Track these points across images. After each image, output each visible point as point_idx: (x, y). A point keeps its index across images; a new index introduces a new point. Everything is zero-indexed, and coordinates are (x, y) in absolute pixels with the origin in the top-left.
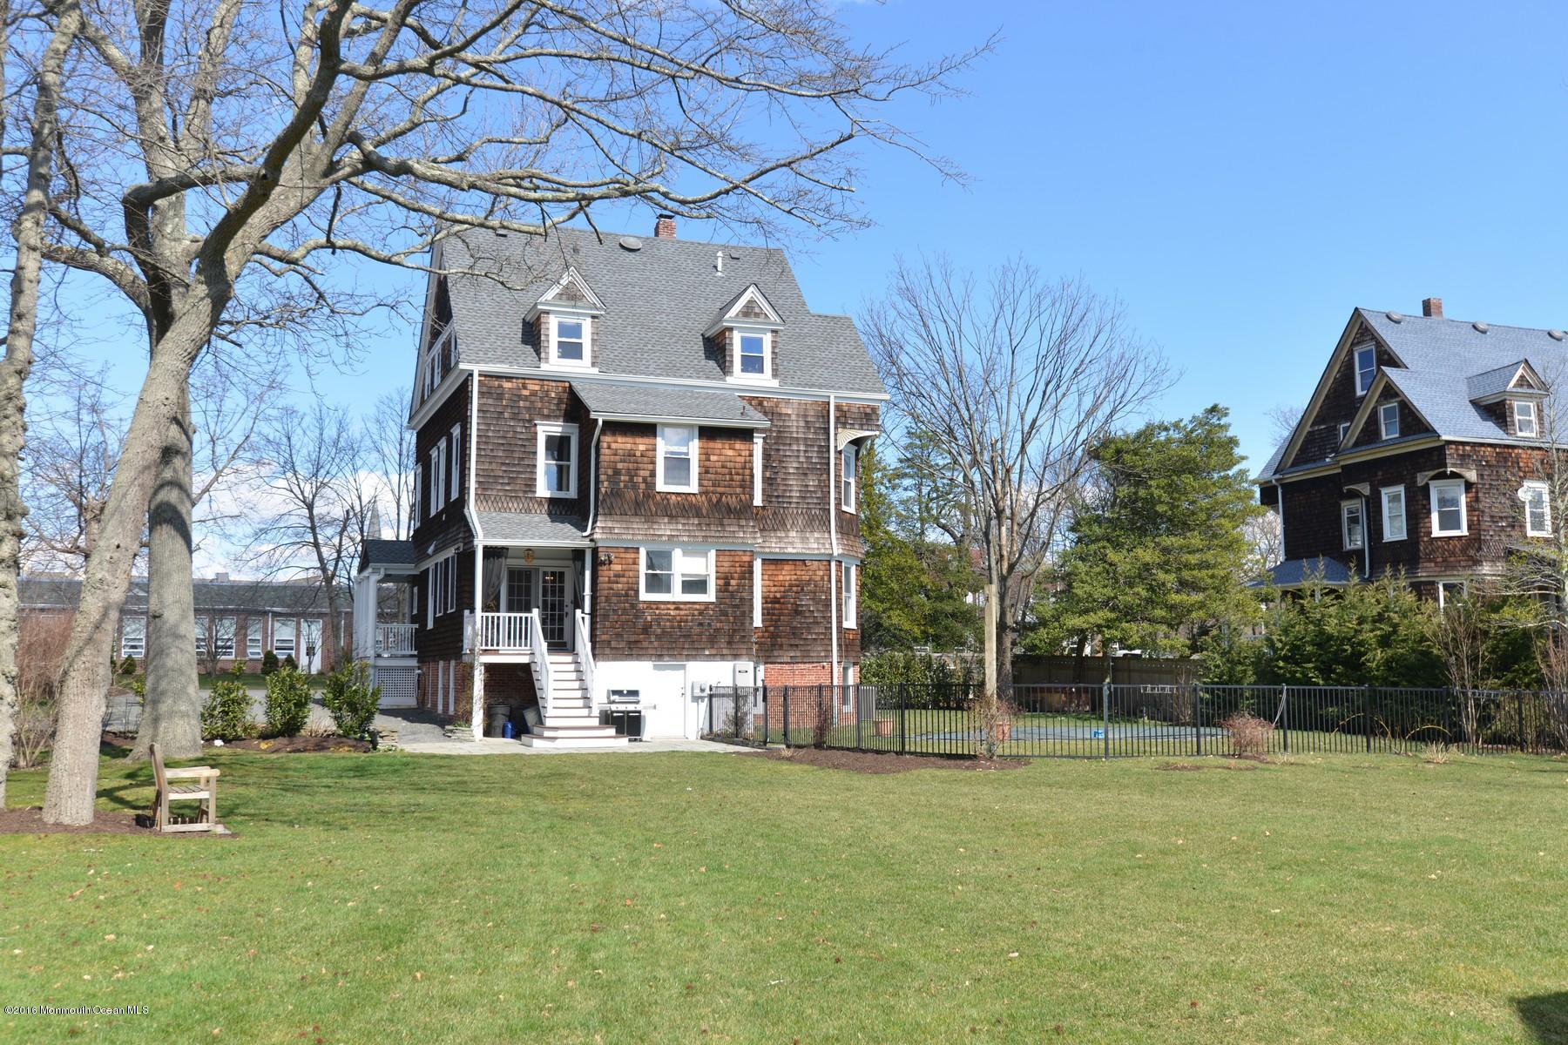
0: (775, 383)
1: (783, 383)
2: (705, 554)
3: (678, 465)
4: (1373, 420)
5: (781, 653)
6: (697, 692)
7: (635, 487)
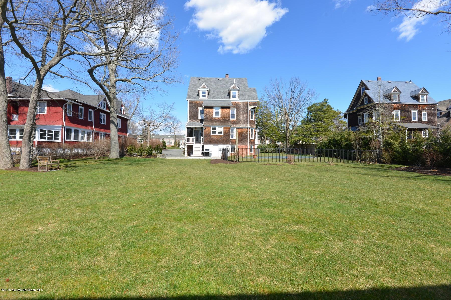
0: (238, 99)
1: (240, 99)
2: (222, 128)
3: (217, 113)
4: (363, 101)
5: (239, 143)
6: (220, 150)
7: (210, 117)
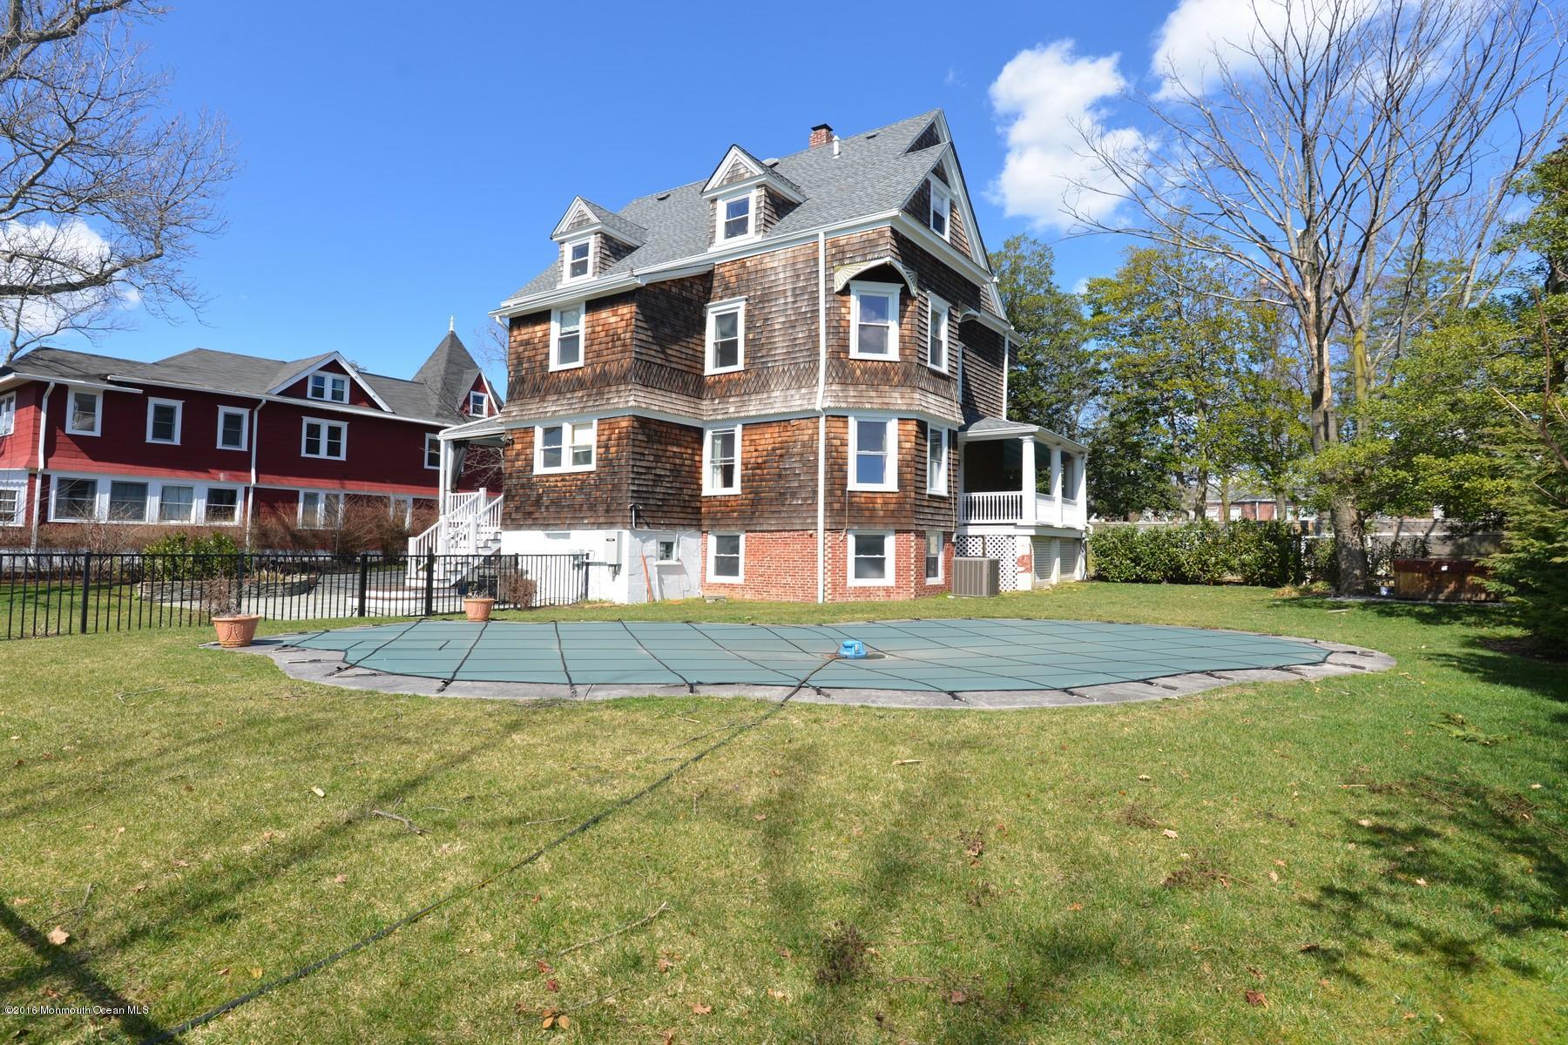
0: (757, 238)
1: (768, 236)
2: (590, 425)
3: (569, 344)
5: (761, 521)
7: (533, 373)
